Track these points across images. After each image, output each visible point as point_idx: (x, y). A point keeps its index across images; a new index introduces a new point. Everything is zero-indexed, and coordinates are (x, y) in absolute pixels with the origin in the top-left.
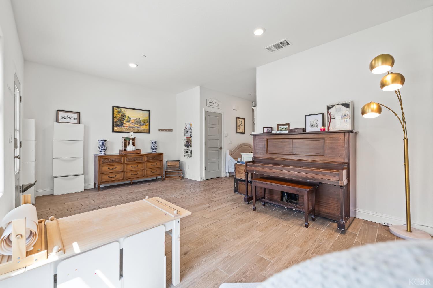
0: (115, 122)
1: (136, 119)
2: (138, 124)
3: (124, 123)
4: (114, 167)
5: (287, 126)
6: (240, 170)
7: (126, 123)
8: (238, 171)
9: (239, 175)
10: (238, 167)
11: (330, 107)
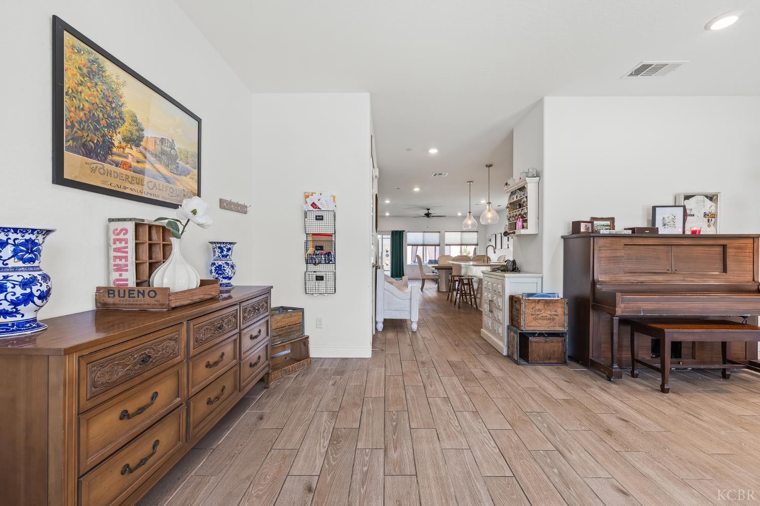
0: (73, 126)
1: (162, 140)
2: (167, 166)
3: (116, 143)
4: (144, 399)
5: (608, 223)
6: (538, 313)
7: (124, 144)
8: (532, 315)
9: (534, 323)
10: (533, 305)
11: (687, 197)
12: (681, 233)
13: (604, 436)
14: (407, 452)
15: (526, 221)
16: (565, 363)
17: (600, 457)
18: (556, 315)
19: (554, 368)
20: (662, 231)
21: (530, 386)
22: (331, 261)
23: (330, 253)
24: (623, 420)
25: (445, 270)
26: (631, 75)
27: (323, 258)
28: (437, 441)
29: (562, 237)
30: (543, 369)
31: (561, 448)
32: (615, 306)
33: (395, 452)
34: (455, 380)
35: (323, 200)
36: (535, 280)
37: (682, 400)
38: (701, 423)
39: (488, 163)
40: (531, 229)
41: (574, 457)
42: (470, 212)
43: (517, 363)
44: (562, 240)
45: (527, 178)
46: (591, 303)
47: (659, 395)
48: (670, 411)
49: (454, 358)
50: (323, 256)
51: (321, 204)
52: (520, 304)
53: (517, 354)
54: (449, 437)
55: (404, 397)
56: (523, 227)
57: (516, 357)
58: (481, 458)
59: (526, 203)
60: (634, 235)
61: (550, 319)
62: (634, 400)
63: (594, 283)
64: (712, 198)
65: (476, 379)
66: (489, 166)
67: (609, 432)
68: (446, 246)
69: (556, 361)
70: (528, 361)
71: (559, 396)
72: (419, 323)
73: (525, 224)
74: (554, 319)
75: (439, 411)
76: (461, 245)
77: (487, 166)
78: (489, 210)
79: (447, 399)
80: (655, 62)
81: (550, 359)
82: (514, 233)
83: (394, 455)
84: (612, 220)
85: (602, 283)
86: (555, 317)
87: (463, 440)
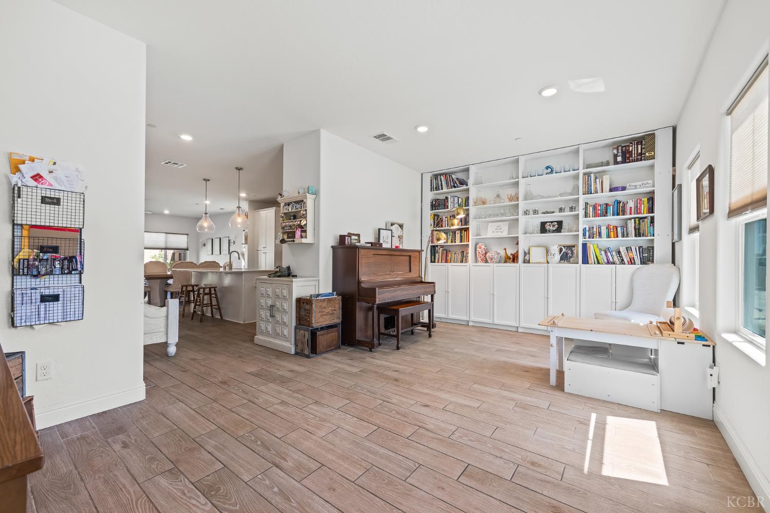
5: (357, 237)
6: (324, 310)
8: (320, 312)
9: (321, 320)
10: (320, 304)
11: (392, 225)
12: (390, 247)
13: (396, 383)
14: (297, 456)
15: (305, 231)
16: (339, 348)
17: (404, 395)
18: (335, 310)
19: (334, 352)
20: (384, 246)
21: (332, 370)
22: (76, 270)
23: (75, 257)
24: (396, 371)
25: (159, 280)
26: (375, 137)
27: (58, 266)
28: (312, 435)
29: (332, 247)
30: (329, 355)
31: (386, 399)
32: (375, 297)
33: (287, 462)
34: (272, 385)
35: (59, 173)
36: (314, 283)
37: (408, 351)
38: (422, 360)
39: (239, 166)
40: (309, 239)
41: (394, 401)
42: (206, 214)
43: (308, 357)
44: (332, 249)
45: (307, 194)
46: (357, 297)
47: (397, 352)
48: (408, 358)
49: (253, 369)
50: (57, 263)
51: (56, 179)
52: (311, 305)
53: (309, 349)
54: (317, 428)
55: (241, 418)
56: (302, 237)
57: (307, 352)
58: (351, 428)
59: (305, 215)
60: (372, 247)
61: (331, 314)
62: (390, 357)
63: (359, 282)
64: (401, 226)
65: (290, 380)
66: (239, 169)
67: (396, 380)
68: (145, 250)
69: (334, 348)
70: (316, 354)
71: (354, 370)
72: (177, 345)
73: (304, 234)
74: (333, 314)
75: (288, 414)
76: (166, 249)
77: (236, 168)
78: (239, 215)
79: (283, 403)
80: (388, 135)
81: (330, 347)
82: (294, 241)
83: (289, 464)
84: (358, 235)
85: (364, 282)
86: (334, 312)
87: (329, 424)
